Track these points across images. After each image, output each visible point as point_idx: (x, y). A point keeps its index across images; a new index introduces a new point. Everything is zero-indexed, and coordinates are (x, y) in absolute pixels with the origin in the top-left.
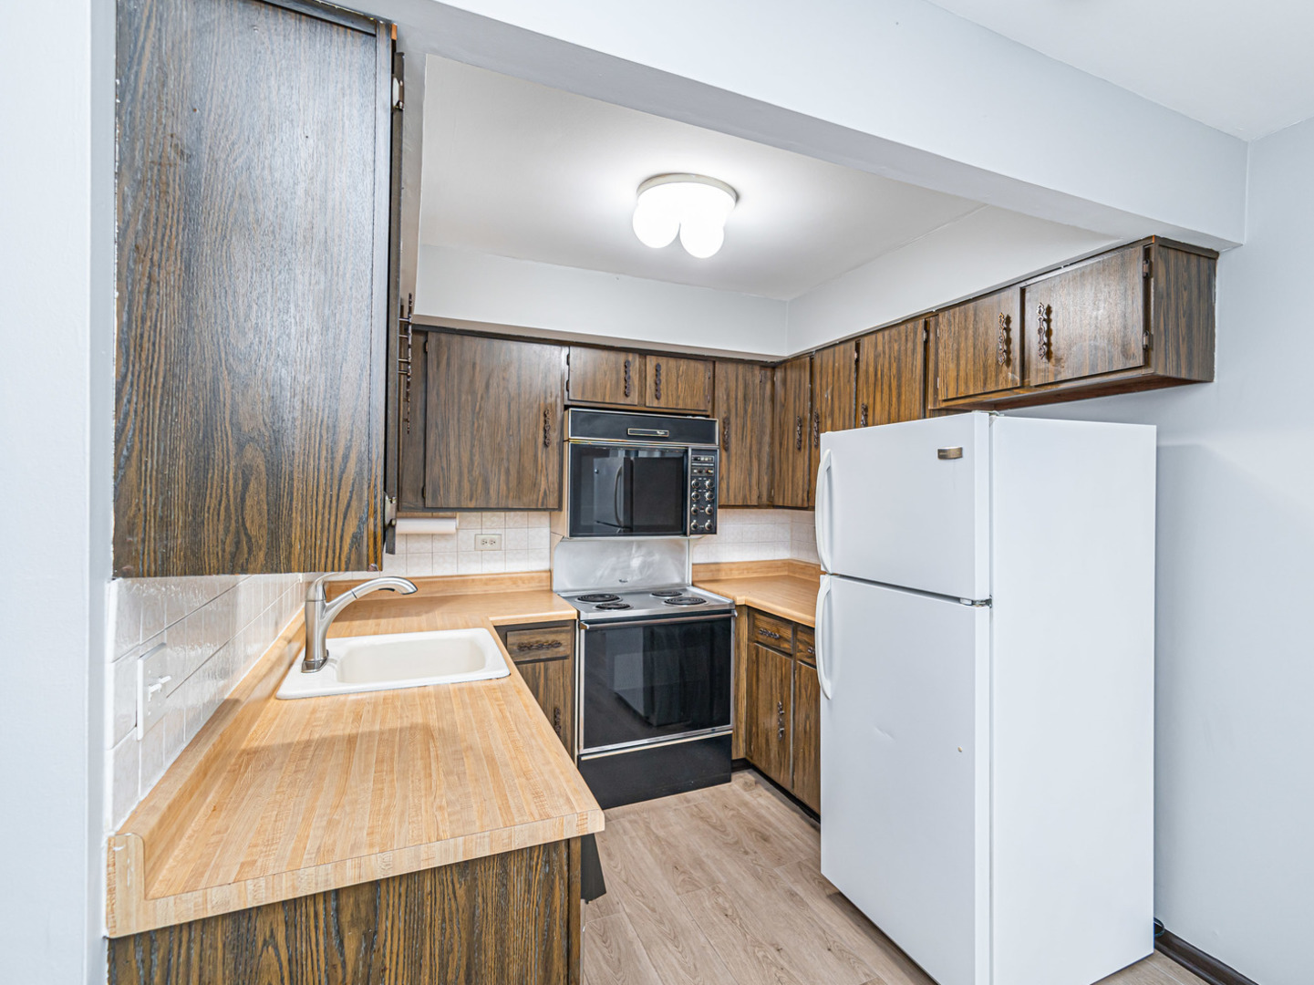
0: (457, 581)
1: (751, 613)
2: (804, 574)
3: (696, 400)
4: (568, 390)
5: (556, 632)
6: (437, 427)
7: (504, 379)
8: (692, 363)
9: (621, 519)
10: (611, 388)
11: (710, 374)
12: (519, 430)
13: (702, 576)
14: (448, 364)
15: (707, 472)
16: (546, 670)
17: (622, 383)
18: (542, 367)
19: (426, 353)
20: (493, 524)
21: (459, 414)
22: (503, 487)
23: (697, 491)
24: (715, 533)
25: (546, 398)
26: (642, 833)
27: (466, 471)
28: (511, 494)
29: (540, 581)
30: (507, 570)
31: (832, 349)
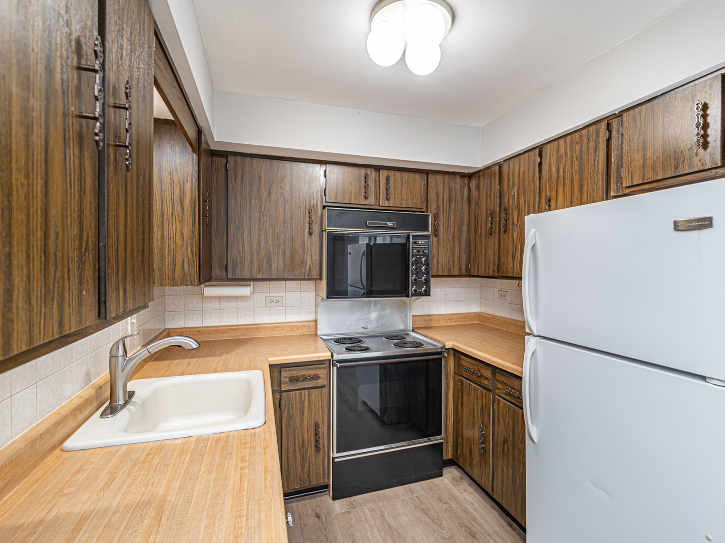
0: (253, 328)
1: (456, 353)
2: (491, 323)
3: (415, 200)
4: (325, 195)
5: (316, 368)
6: (235, 222)
7: (281, 188)
8: (412, 175)
9: (365, 284)
10: (355, 194)
11: (424, 182)
12: (292, 224)
13: (419, 325)
14: (242, 178)
15: (423, 252)
16: (309, 395)
17: (363, 190)
18: (307, 179)
19: (227, 170)
20: (277, 290)
21: (250, 212)
22: (281, 263)
23: (416, 265)
24: (429, 295)
25: (310, 201)
26: (378, 522)
27: (255, 253)
28: (287, 269)
29: (309, 328)
30: (287, 321)
31: (518, 158)
